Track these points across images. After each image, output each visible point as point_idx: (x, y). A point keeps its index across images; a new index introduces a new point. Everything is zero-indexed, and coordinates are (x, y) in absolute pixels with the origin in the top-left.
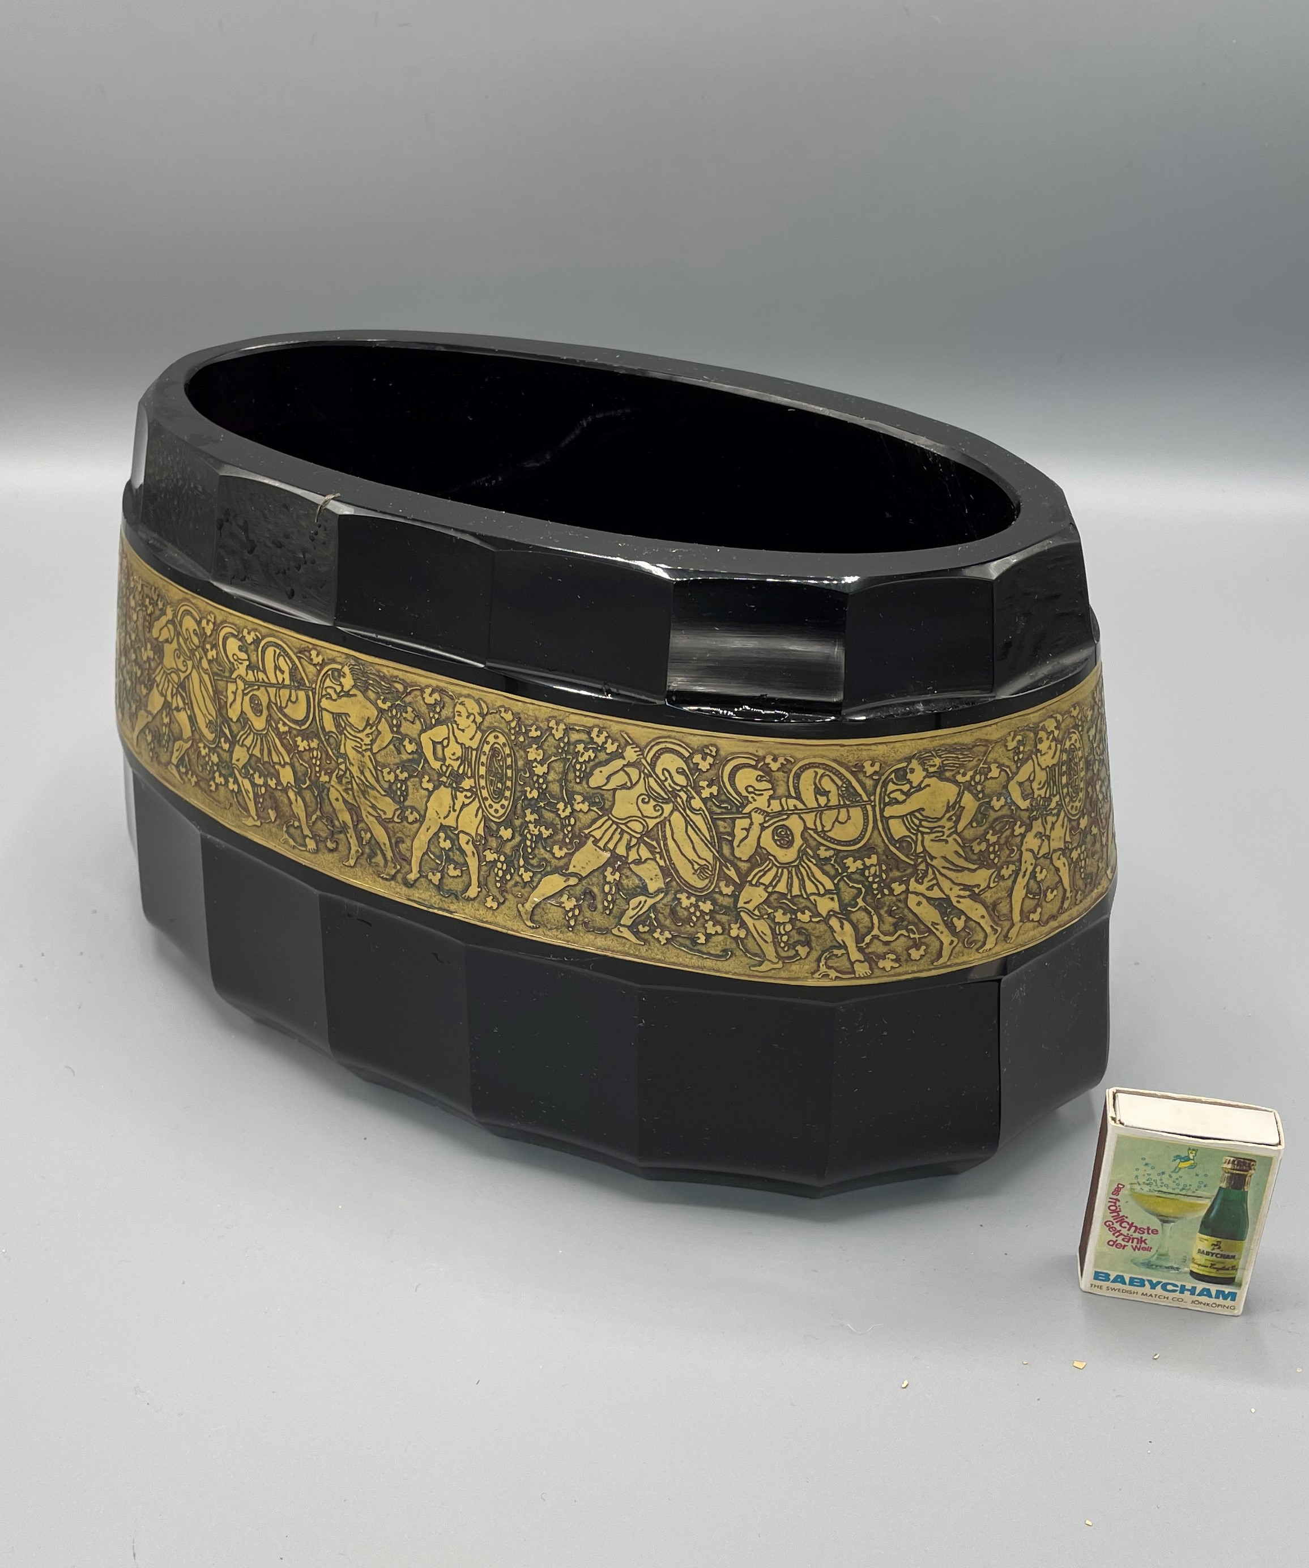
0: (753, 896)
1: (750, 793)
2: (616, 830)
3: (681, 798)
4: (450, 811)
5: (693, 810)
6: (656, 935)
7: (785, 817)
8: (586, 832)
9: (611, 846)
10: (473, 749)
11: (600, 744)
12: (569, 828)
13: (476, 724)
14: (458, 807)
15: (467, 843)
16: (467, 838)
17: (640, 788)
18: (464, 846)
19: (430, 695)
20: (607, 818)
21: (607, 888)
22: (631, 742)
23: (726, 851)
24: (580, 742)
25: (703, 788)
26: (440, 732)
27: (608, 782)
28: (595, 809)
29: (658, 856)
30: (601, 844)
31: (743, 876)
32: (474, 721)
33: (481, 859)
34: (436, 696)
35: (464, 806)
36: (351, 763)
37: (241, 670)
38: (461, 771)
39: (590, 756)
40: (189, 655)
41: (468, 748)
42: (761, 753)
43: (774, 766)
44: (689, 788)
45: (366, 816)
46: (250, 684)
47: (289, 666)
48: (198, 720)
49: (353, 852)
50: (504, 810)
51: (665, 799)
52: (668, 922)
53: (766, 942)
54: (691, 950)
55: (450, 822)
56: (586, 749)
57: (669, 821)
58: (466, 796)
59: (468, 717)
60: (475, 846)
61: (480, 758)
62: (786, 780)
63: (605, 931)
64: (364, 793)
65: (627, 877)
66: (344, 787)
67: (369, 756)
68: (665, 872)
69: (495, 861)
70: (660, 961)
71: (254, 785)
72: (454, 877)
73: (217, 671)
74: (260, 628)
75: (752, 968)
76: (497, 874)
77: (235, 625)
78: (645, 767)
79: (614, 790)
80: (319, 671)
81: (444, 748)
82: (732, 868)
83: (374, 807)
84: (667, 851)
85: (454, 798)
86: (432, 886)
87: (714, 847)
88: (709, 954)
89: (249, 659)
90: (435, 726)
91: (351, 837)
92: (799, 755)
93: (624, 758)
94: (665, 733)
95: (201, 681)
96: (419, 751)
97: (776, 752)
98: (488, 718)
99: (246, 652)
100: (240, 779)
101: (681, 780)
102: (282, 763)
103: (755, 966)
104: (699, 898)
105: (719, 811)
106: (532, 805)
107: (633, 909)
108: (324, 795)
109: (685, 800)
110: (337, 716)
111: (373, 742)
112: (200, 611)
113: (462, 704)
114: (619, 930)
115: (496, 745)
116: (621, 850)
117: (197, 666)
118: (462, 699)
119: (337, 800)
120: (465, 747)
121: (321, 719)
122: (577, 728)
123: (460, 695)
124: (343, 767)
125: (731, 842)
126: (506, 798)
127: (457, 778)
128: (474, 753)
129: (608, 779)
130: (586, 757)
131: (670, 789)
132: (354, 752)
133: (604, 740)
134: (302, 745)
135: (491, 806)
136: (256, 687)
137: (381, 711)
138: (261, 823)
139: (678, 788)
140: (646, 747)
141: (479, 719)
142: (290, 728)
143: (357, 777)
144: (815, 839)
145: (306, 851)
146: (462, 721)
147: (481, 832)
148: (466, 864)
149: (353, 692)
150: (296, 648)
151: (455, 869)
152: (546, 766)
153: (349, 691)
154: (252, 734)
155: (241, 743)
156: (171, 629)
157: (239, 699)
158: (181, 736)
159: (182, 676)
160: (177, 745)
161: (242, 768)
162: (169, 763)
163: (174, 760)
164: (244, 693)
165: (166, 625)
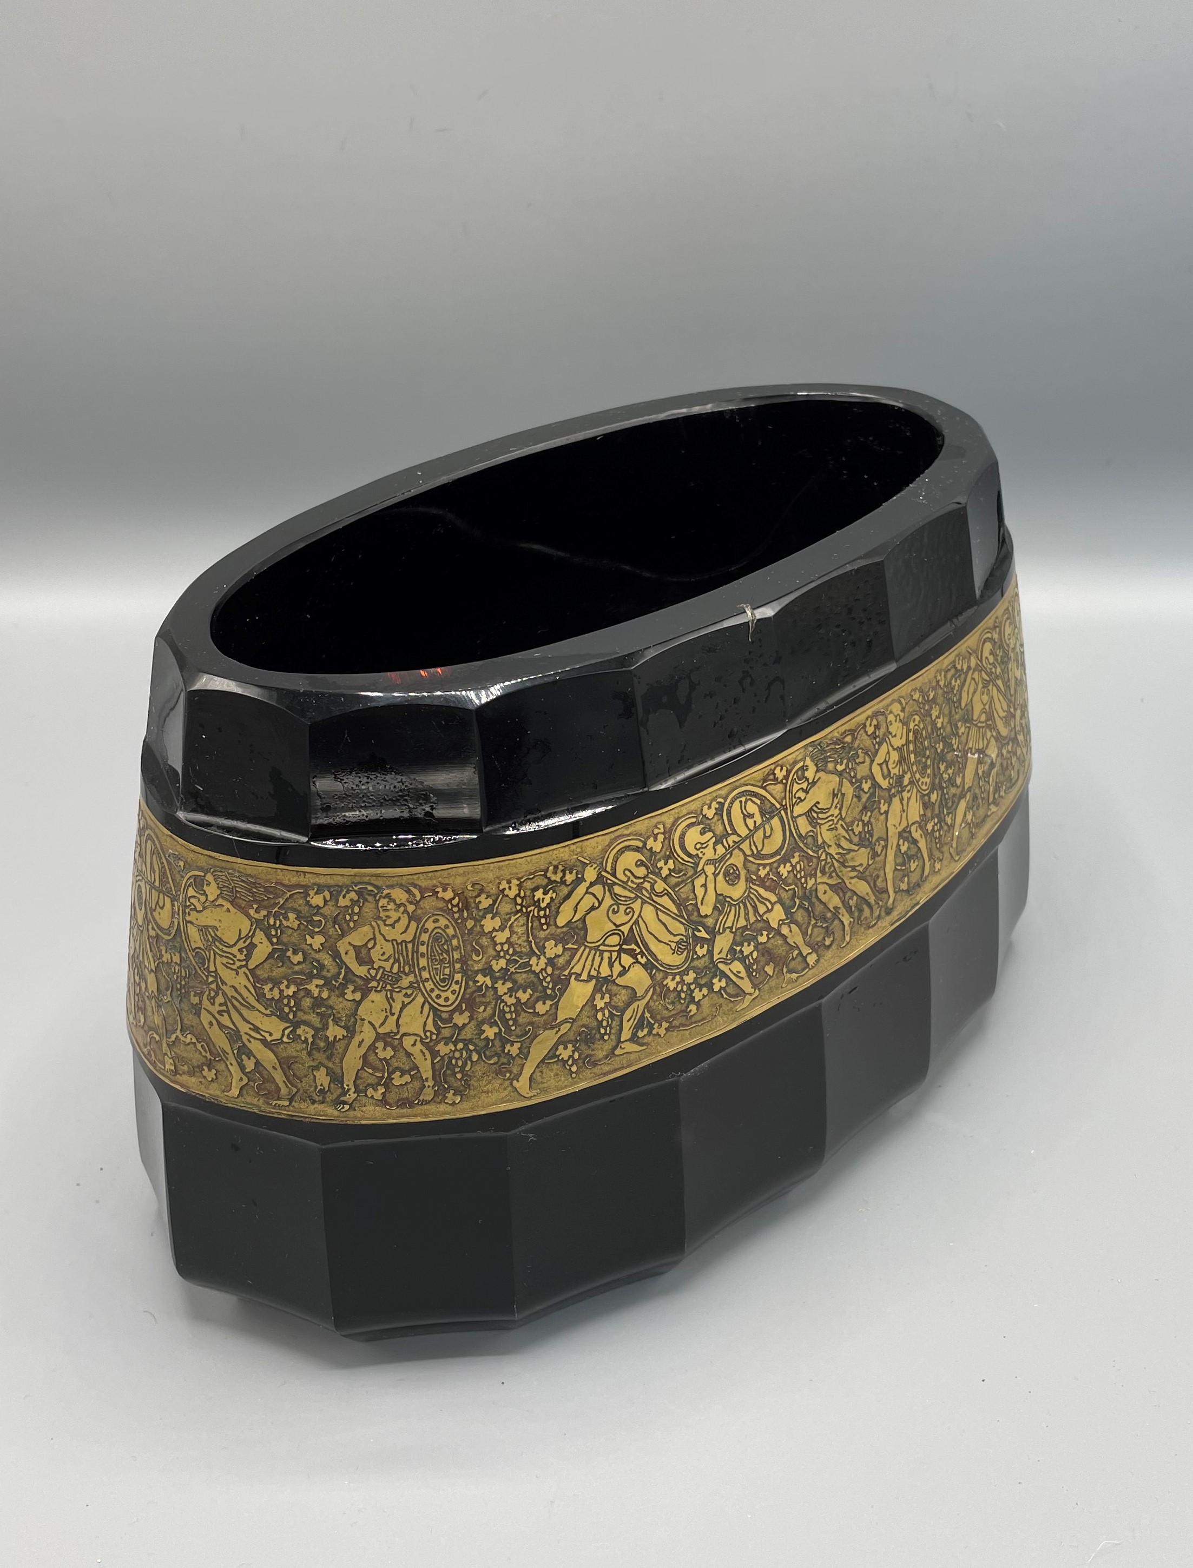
2: (977, 730)
3: (993, 673)
4: (902, 815)
5: (997, 677)
8: (967, 748)
9: (977, 746)
14: (905, 807)
15: (917, 831)
16: (915, 827)
18: (915, 836)
19: (870, 725)
20: (972, 726)
22: (970, 654)
24: (952, 677)
26: (882, 752)
27: (968, 696)
30: (973, 750)
32: (900, 720)
33: (926, 834)
34: (874, 722)
35: (908, 800)
36: (829, 846)
37: (709, 853)
38: (901, 772)
40: (633, 896)
41: (901, 748)
45: (850, 883)
46: (722, 859)
47: (757, 804)
48: (659, 957)
49: (847, 928)
57: (992, 696)
58: (908, 792)
59: (896, 721)
60: (921, 828)
61: (909, 749)
66: (828, 875)
67: (842, 825)
69: (933, 827)
71: (743, 960)
73: (677, 880)
74: (720, 792)
76: (936, 838)
79: (972, 699)
85: (902, 800)
89: (715, 835)
90: (878, 749)
95: (657, 909)
98: (907, 709)
99: (710, 830)
100: (726, 969)
101: (991, 659)
102: (770, 907)
106: (942, 756)
109: (995, 672)
110: (808, 815)
111: (841, 809)
117: (651, 899)
118: (889, 709)
119: (825, 892)
122: (949, 668)
123: (887, 707)
124: (823, 857)
126: (929, 767)
127: (900, 780)
128: (905, 747)
129: (968, 693)
132: (829, 832)
134: (784, 870)
136: (729, 855)
137: (840, 774)
138: (759, 990)
141: (902, 715)
142: (771, 864)
143: (836, 854)
145: (809, 970)
147: (922, 811)
148: (919, 849)
149: (818, 775)
152: (942, 716)
154: (733, 908)
155: (721, 931)
156: (598, 890)
157: (711, 886)
158: (634, 997)
159: (625, 929)
160: (627, 1015)
161: (727, 956)
162: (615, 1048)
163: (626, 1035)
164: (715, 875)
165: (587, 893)
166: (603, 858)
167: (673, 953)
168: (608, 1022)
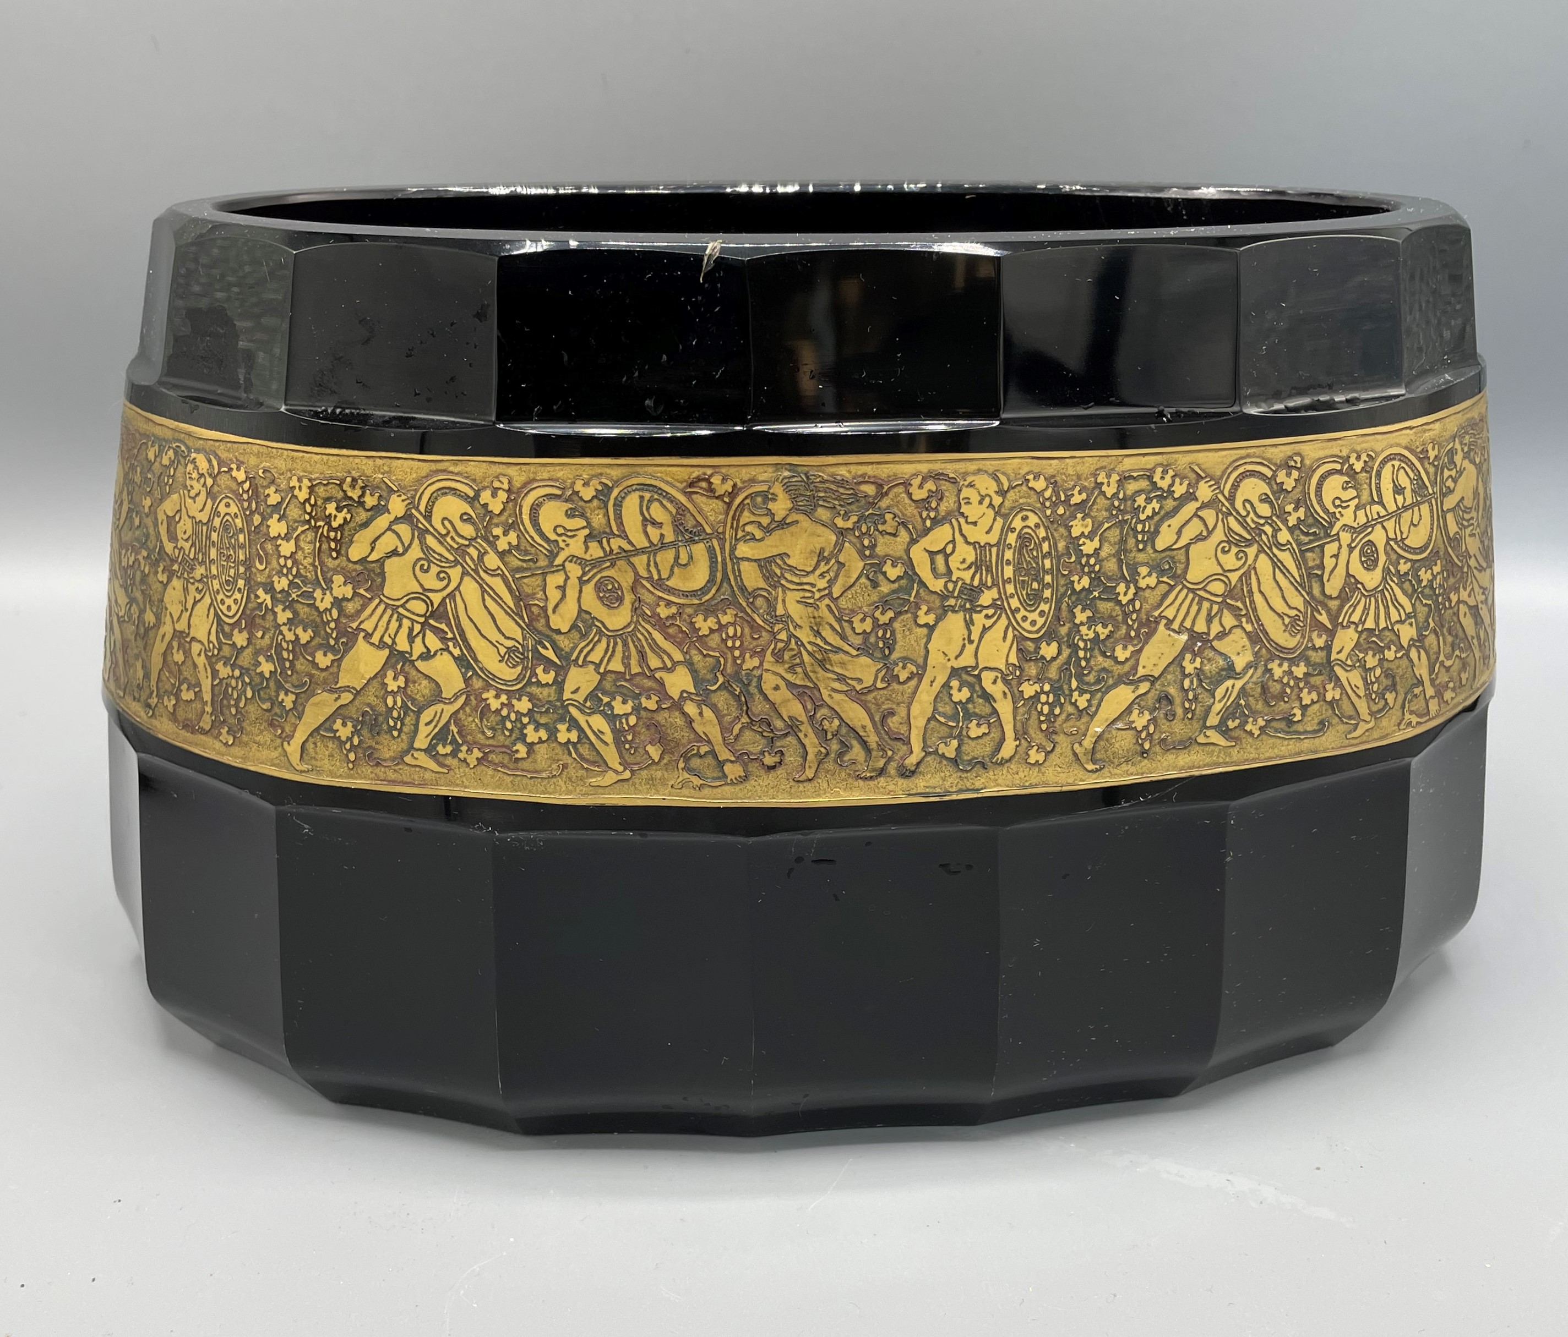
0: (1346, 639)
1: (1336, 507)
2: (1193, 600)
3: (1266, 534)
4: (964, 646)
5: (1279, 546)
6: (1248, 728)
7: (1370, 529)
8: (1156, 614)
9: (1188, 624)
10: (991, 546)
11: (1166, 489)
12: (1134, 616)
13: (994, 507)
14: (975, 636)
15: (995, 682)
16: (992, 675)
17: (1219, 535)
18: (989, 687)
19: (921, 487)
20: (1180, 587)
21: (1187, 684)
22: (1203, 475)
23: (1316, 591)
24: (1139, 492)
25: (1289, 513)
26: (940, 537)
27: (1179, 537)
28: (1165, 579)
29: (1244, 620)
30: (1176, 626)
31: (1334, 618)
32: (991, 505)
33: (1016, 697)
34: (930, 485)
35: (985, 629)
36: (797, 626)
37: (575, 547)
38: (976, 583)
39: (1154, 509)
40: (452, 558)
41: (984, 546)
42: (1344, 454)
43: (1358, 466)
44: (1274, 518)
45: (830, 695)
46: (596, 563)
47: (671, 513)
48: (480, 658)
49: (811, 757)
50: (1044, 619)
51: (1247, 540)
52: (1260, 706)
53: (1359, 697)
54: (1288, 733)
55: (967, 660)
56: (1149, 500)
57: (1255, 568)
58: (987, 617)
59: (981, 503)
60: (1006, 682)
61: (1003, 556)
62: (1368, 481)
63: (1187, 744)
64: (822, 663)
65: (1209, 660)
66: (787, 666)
67: (828, 606)
68: (1254, 638)
69: (1037, 695)
70: (1254, 761)
71: (612, 718)
72: (979, 737)
73: (520, 563)
74: (608, 471)
75: (1349, 736)
76: (1041, 713)
77: (557, 480)
78: (1223, 505)
79: (1187, 546)
80: (729, 505)
81: (947, 557)
82: (1323, 612)
83: (841, 678)
84: (1255, 610)
85: (969, 624)
86: (945, 762)
87: (1304, 588)
88: (1306, 732)
89: (589, 525)
90: (930, 530)
91: (806, 736)
92: (1378, 447)
93: (1197, 499)
94: (1243, 452)
95: (484, 591)
96: (911, 575)
97: (1358, 448)
98: (1011, 495)
99: (583, 515)
100: (581, 719)
101: (1265, 510)
102: (669, 664)
103: (1350, 732)
104: (1293, 662)
105: (1306, 539)
106: (1083, 598)
107: (1220, 701)
108: (753, 689)
109: (1270, 534)
110: (764, 564)
111: (831, 583)
112: (474, 481)
113: (971, 485)
114: (1206, 736)
115: (1026, 530)
116: (1201, 627)
117: (477, 571)
118: (969, 479)
119: (777, 688)
120: (980, 547)
121: (738, 576)
122: (1135, 474)
123: (965, 475)
124: (783, 636)
125: (1320, 577)
126: (1046, 601)
127: (972, 593)
128: (994, 550)
129: (1179, 533)
130: (1149, 512)
131: (1253, 526)
132: (800, 606)
133: (1170, 482)
134: (704, 625)
135: (1025, 619)
136: (608, 564)
137: (842, 533)
138: (633, 772)
139: (1262, 521)
140: (1221, 477)
141: (997, 500)
142: (681, 606)
143: (809, 643)
144: (1396, 552)
145: (727, 784)
146: (972, 511)
147: (1013, 659)
148: (995, 712)
149: (794, 517)
150: (681, 482)
151: (979, 725)
152: (1097, 539)
153: (784, 518)
154: (604, 640)
155: (580, 662)
156: (404, 529)
157: (572, 593)
158: (437, 696)
159: (436, 598)
160: (426, 716)
161: (585, 701)
162: (407, 752)
163: (422, 741)
164: (582, 582)
165: (389, 529)
166: (416, 491)
167: (500, 661)
168: (399, 714)
